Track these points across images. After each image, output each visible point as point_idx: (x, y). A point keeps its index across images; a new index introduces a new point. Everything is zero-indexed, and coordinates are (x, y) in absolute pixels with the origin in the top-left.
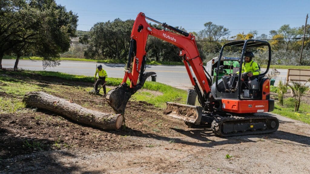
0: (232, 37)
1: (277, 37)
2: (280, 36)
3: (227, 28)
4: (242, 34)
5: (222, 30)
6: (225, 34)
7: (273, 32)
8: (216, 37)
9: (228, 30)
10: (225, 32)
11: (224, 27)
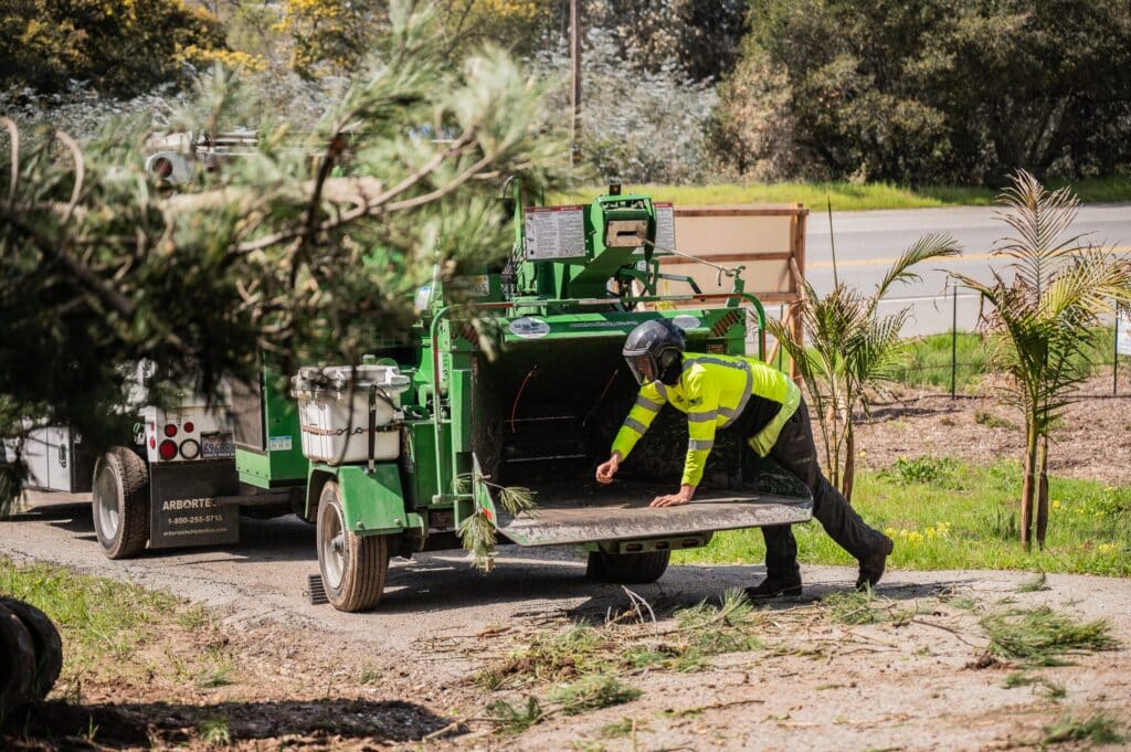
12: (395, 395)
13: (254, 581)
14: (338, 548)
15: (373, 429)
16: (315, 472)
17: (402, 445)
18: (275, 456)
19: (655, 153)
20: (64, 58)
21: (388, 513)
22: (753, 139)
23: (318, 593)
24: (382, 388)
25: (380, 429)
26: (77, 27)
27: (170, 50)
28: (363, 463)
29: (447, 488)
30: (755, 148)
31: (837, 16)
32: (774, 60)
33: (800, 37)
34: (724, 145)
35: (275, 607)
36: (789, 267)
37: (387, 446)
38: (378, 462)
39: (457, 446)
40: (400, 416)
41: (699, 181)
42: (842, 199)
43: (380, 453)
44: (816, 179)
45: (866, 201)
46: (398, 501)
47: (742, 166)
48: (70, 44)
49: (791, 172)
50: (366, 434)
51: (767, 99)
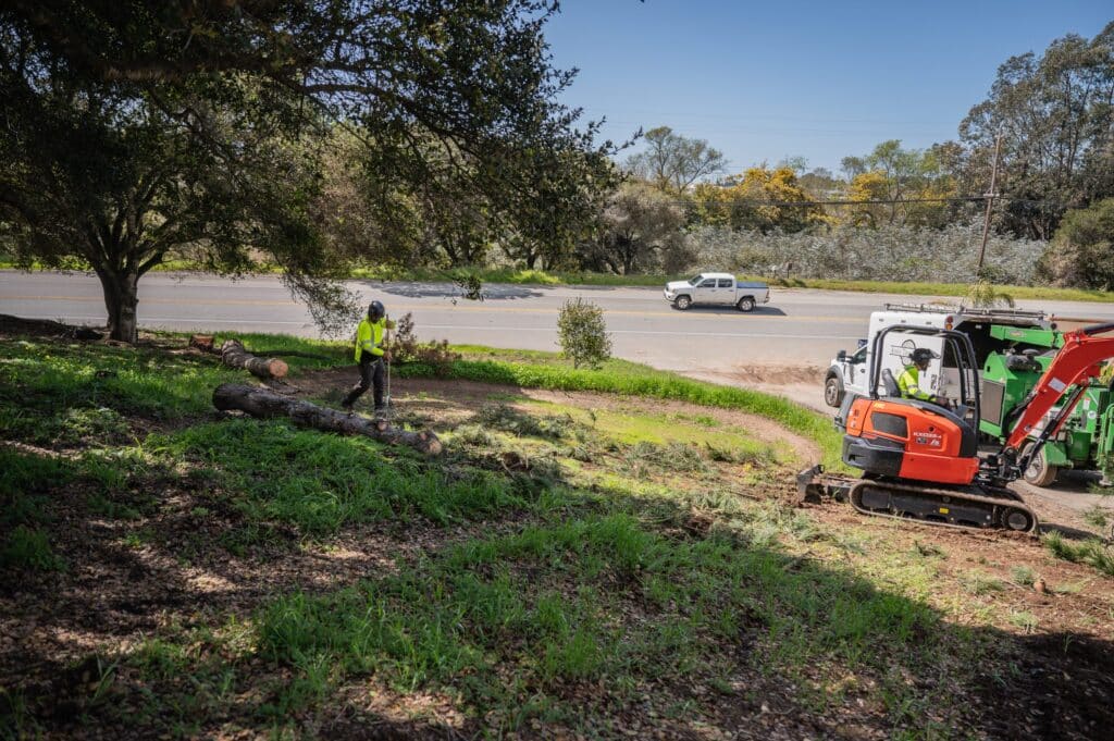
1: (868, 181)
2: (875, 178)
3: (717, 150)
4: (760, 168)
5: (703, 156)
6: (713, 168)
7: (852, 163)
8: (681, 177)
9: (721, 155)
10: (710, 162)
11: (708, 146)
17: (1066, 436)
19: (1012, 272)
20: (771, 217)
21: (1059, 458)
22: (1058, 271)
26: (777, 207)
27: (805, 215)
28: (1052, 441)
30: (1058, 273)
31: (1104, 225)
32: (1071, 241)
33: (1084, 233)
34: (1044, 272)
38: (1059, 442)
41: (1031, 285)
42: (1095, 297)
44: (1083, 288)
45: (1106, 299)
46: (1065, 456)
47: (1051, 280)
48: (774, 213)
49: (1071, 284)
51: (1067, 256)
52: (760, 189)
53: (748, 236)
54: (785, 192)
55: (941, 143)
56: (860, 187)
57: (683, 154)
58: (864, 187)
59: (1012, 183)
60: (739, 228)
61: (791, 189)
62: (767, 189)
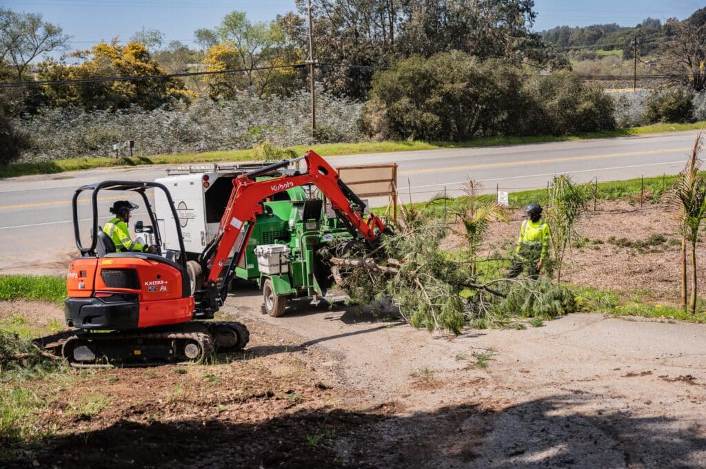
0: (78, 54)
1: (219, 52)
2: (227, 49)
3: (55, 24)
4: (109, 45)
5: (40, 32)
6: (53, 45)
7: (204, 35)
8: (18, 56)
9: (61, 30)
10: (49, 39)
11: (43, 20)
12: (287, 254)
13: (241, 305)
14: (271, 299)
15: (281, 264)
16: (263, 276)
17: (289, 268)
18: (249, 270)
19: (341, 131)
20: (127, 94)
21: (285, 288)
22: (374, 125)
23: (264, 311)
24: (284, 252)
25: (283, 264)
26: (132, 84)
27: (164, 91)
28: (278, 274)
29: (306, 284)
30: (375, 129)
31: (402, 84)
32: (381, 99)
33: (390, 91)
34: (365, 129)
35: (251, 315)
36: (392, 184)
37: (285, 269)
38: (283, 274)
39: (308, 272)
40: (288, 260)
41: (356, 141)
42: (405, 147)
43: (283, 271)
44: (397, 140)
45: (413, 147)
46: (288, 285)
47: (371, 135)
48: (130, 89)
49: (387, 137)
50: (279, 267)
51: (379, 113)
52: (111, 65)
53: (102, 115)
54: (138, 68)
55: (284, 15)
56: (213, 59)
57: (16, 30)
58: (218, 59)
59: (346, 51)
60: (91, 108)
61: (144, 64)
62: (119, 65)
